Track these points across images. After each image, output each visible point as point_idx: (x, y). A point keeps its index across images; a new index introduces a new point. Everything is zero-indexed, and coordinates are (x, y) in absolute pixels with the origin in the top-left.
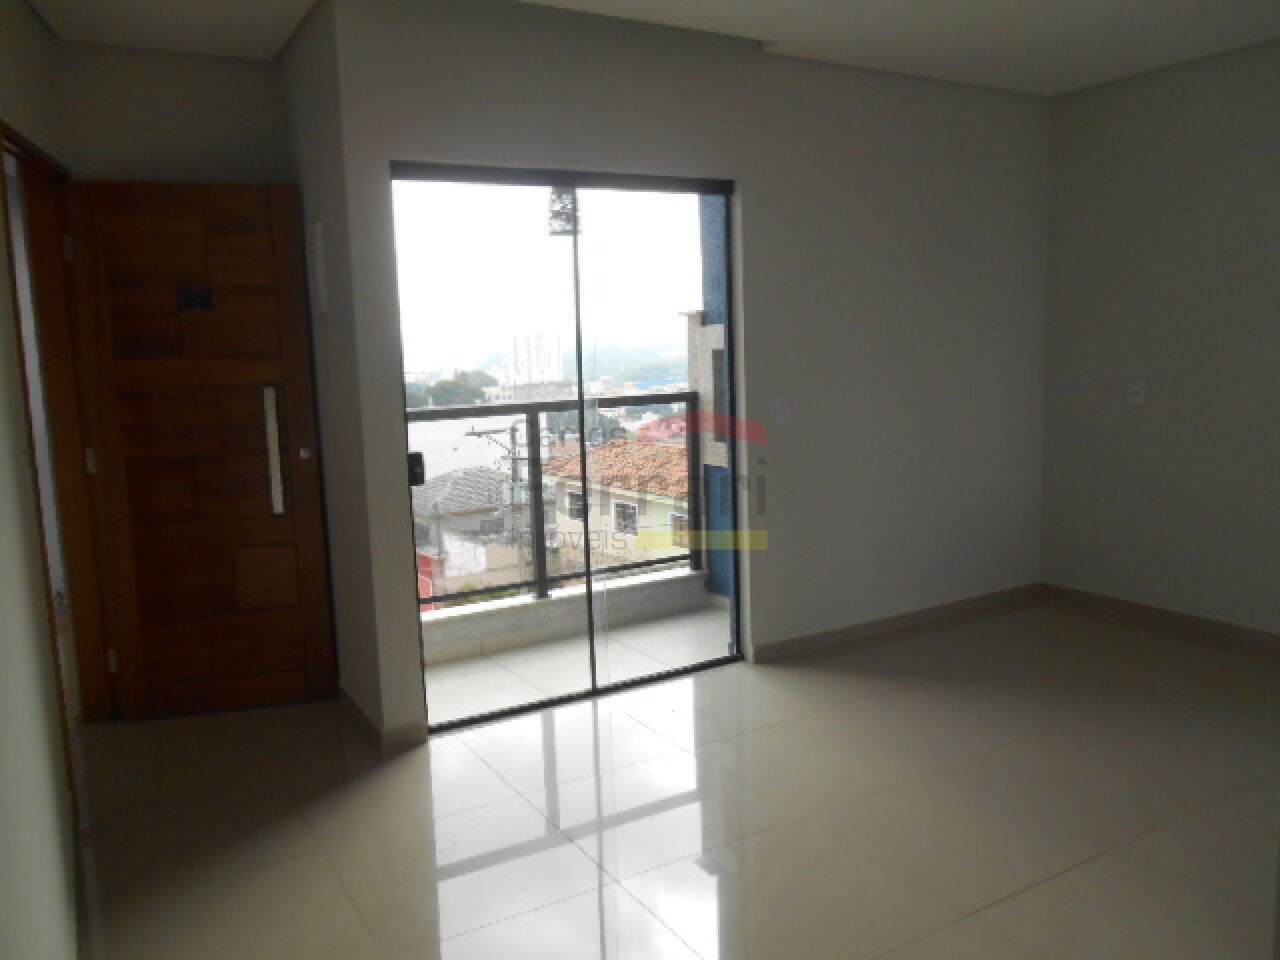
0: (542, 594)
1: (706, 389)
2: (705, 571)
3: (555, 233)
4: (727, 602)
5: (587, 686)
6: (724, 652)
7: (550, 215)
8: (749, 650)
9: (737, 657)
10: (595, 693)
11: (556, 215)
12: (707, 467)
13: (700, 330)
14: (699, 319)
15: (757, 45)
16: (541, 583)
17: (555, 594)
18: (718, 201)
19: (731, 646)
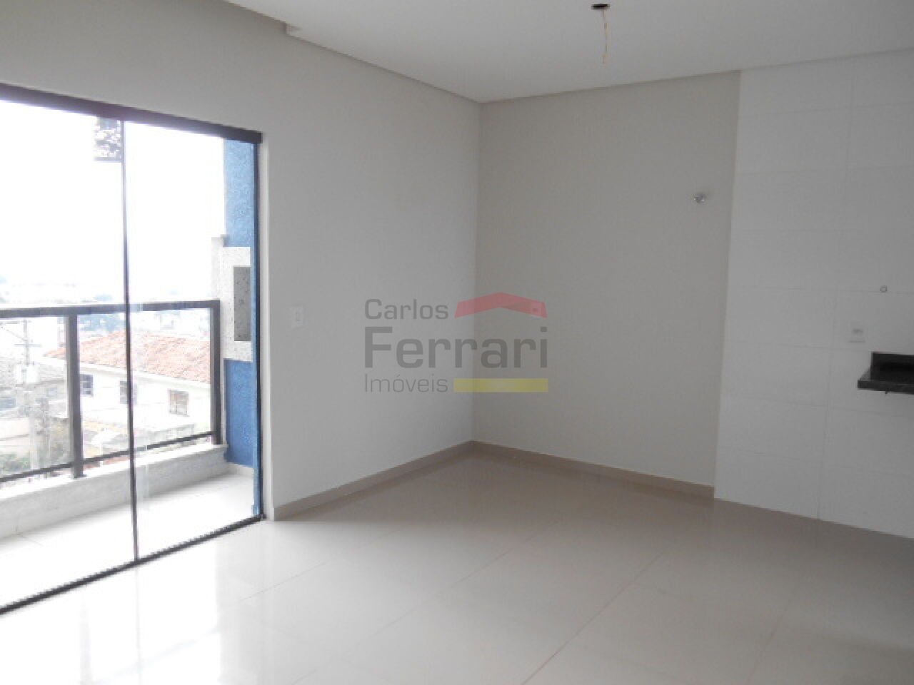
0: (78, 474)
1: (227, 297)
2: (224, 445)
3: (99, 159)
4: (250, 471)
5: (131, 558)
6: (249, 514)
7: (95, 143)
8: (270, 510)
9: (260, 517)
10: (138, 562)
11: (101, 143)
12: (227, 361)
13: (222, 251)
14: (221, 242)
15: (284, 27)
16: (78, 464)
17: (90, 473)
18: (247, 147)
19: (254, 508)
